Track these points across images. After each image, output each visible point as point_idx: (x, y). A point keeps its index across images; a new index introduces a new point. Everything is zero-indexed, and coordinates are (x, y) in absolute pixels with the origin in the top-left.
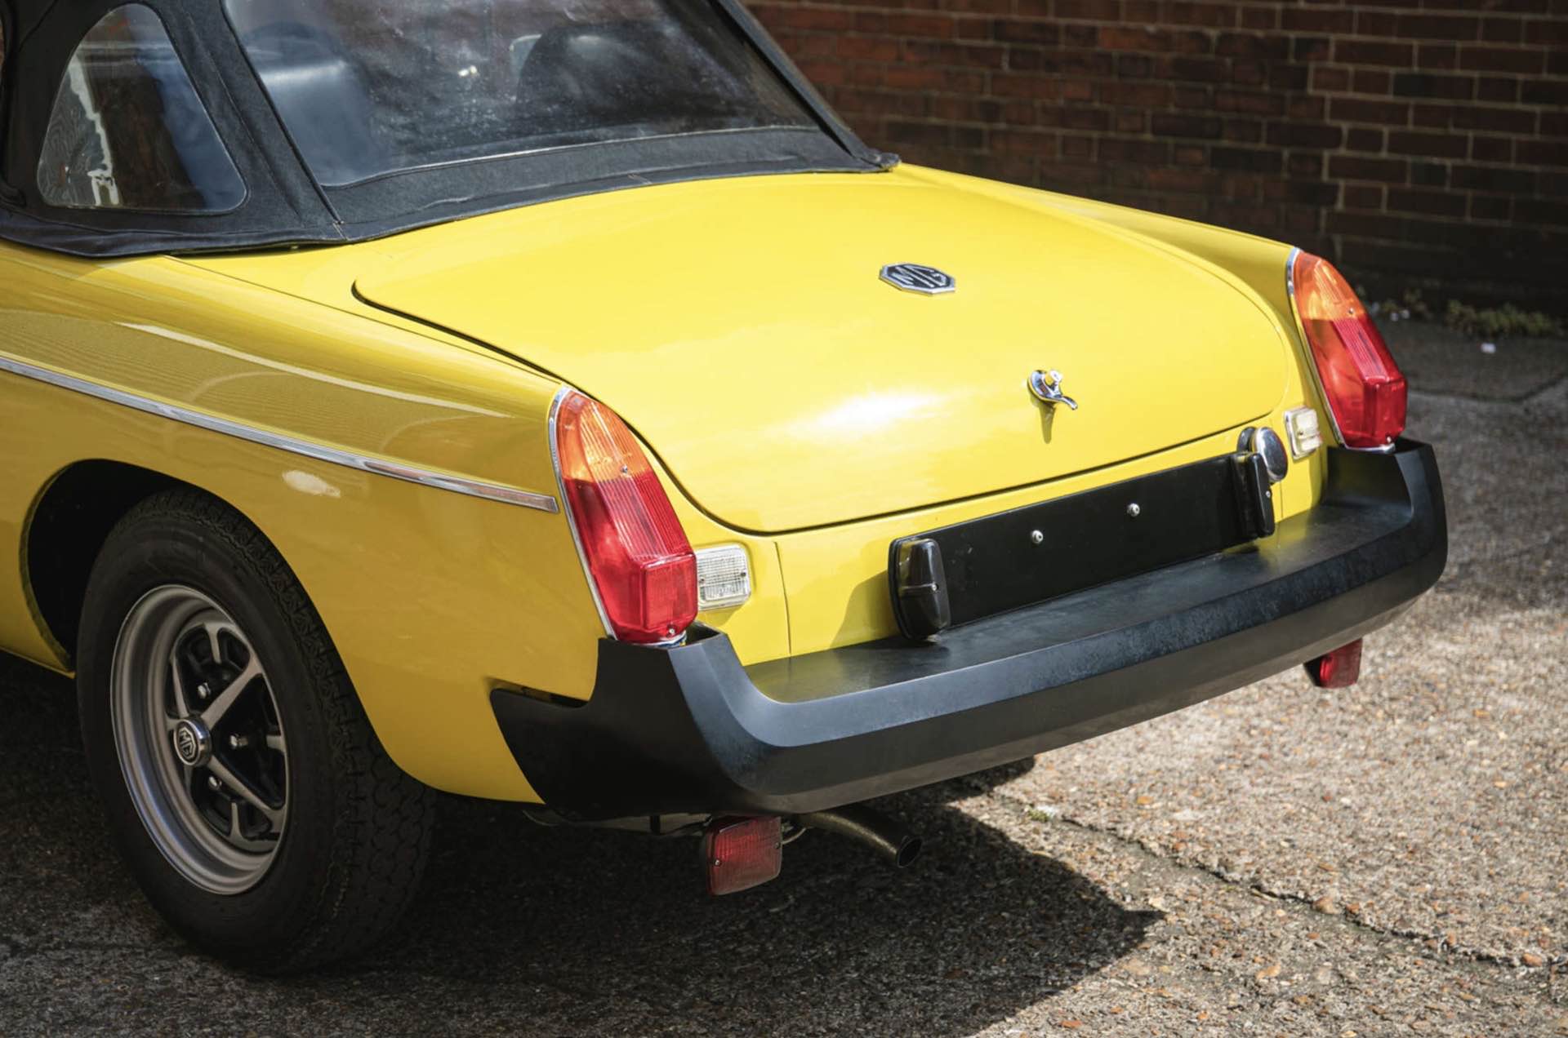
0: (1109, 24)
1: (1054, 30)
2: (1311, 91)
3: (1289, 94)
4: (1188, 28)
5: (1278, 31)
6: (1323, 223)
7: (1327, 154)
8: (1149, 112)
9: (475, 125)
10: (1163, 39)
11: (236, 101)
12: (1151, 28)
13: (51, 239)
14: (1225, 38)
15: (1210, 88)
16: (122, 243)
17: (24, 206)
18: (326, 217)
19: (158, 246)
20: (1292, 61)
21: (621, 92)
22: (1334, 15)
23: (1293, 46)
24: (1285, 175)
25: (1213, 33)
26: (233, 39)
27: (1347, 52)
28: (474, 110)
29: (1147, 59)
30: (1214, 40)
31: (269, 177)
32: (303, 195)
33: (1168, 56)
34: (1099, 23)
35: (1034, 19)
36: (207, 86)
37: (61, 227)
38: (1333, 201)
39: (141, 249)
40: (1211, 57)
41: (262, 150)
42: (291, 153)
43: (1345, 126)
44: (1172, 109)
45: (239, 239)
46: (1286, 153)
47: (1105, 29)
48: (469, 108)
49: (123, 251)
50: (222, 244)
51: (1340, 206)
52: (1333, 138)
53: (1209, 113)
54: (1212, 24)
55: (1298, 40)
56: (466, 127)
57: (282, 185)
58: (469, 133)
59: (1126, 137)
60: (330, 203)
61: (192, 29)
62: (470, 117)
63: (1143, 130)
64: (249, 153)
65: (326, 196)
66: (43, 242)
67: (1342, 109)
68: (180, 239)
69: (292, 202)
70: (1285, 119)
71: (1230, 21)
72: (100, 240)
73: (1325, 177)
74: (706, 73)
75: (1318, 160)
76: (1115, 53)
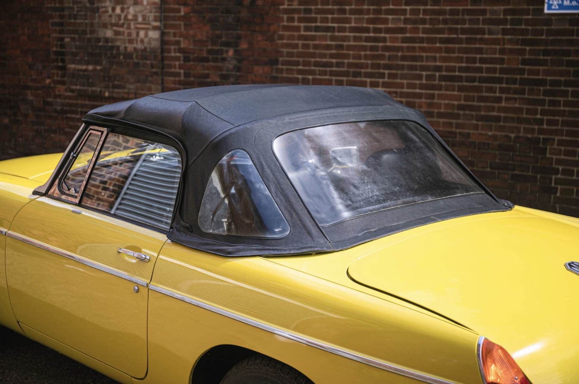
0: (474, 131)
1: (455, 133)
2: (548, 155)
3: (540, 156)
4: (503, 134)
5: (536, 135)
6: (552, 200)
7: (554, 177)
8: (489, 162)
9: (371, 197)
10: (495, 137)
11: (282, 189)
12: (490, 133)
13: (207, 247)
14: (517, 137)
15: (511, 154)
16: (239, 251)
17: (192, 232)
18: (324, 239)
19: (256, 253)
20: (541, 145)
21: (418, 180)
22: (557, 130)
23: (541, 140)
24: (538, 184)
25: (513, 135)
26: (278, 164)
27: (561, 143)
28: (370, 191)
29: (489, 144)
30: (513, 138)
31: (299, 222)
32: (314, 231)
33: (496, 143)
34: (471, 132)
35: (448, 130)
36: (270, 184)
37: (210, 242)
38: (556, 193)
39: (248, 253)
40: (512, 143)
41: (294, 210)
42: (307, 211)
43: (561, 168)
44: (497, 161)
45: (290, 250)
46: (539, 176)
47: (473, 134)
48: (368, 189)
49: (241, 254)
50: (283, 253)
51: (558, 194)
52: (557, 172)
53: (511, 162)
54: (512, 132)
55: (543, 139)
56: (369, 198)
57: (305, 226)
58: (370, 200)
59: (480, 169)
60: (325, 234)
61: (262, 160)
62: (369, 194)
63: (487, 168)
64: (289, 212)
65: (322, 230)
66: (202, 248)
67: (559, 162)
68: (265, 250)
69: (309, 233)
70: (539, 165)
71: (519, 131)
72: (230, 249)
73: (553, 185)
74: (444, 171)
75: (551, 179)
76: (477, 142)
